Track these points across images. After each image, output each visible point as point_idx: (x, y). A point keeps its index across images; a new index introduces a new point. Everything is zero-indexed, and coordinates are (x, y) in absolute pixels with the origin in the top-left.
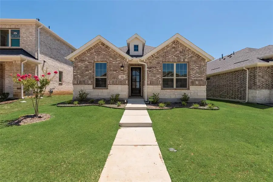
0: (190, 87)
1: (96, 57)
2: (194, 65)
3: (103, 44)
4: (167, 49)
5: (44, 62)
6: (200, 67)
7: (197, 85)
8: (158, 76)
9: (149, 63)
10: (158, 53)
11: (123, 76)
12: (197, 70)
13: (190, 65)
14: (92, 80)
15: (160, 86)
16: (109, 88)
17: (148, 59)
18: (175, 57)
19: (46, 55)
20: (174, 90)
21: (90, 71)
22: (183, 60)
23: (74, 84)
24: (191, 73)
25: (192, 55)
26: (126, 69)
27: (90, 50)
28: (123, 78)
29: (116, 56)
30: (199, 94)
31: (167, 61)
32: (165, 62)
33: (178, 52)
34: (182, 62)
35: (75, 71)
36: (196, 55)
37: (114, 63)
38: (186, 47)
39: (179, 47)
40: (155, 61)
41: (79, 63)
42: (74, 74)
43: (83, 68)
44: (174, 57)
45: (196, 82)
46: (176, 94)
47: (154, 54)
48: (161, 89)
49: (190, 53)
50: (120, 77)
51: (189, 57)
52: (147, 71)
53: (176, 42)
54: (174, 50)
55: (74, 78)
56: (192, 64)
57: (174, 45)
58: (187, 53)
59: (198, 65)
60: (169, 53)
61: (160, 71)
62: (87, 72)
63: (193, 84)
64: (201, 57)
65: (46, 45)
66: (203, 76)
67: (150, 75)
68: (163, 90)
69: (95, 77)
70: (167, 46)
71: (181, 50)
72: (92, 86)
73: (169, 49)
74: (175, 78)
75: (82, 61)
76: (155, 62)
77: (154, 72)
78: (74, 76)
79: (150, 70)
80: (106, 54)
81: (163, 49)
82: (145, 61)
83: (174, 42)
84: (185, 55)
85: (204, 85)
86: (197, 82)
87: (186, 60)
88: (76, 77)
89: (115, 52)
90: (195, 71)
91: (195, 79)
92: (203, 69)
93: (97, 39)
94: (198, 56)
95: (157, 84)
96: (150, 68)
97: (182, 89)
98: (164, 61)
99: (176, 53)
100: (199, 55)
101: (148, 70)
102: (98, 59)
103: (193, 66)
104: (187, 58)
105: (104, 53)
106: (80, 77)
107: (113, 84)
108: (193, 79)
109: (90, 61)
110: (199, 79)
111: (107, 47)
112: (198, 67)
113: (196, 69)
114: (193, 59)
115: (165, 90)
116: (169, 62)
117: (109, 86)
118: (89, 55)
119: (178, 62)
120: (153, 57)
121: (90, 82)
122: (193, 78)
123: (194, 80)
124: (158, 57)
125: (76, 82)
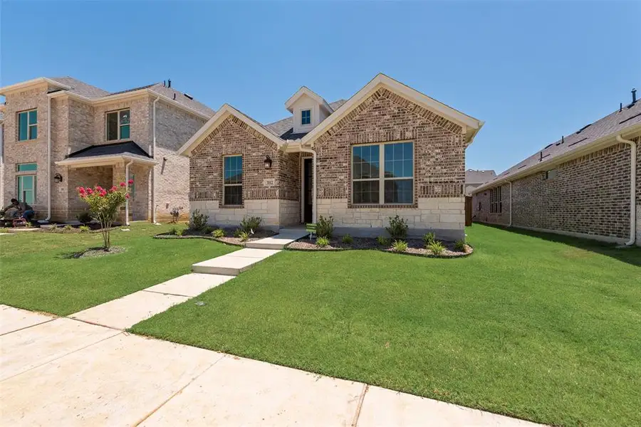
0: (420, 200)
1: (224, 146)
2: (430, 145)
3: (236, 119)
4: (362, 113)
5: (165, 160)
6: (445, 149)
7: (437, 195)
8: (342, 177)
9: (321, 150)
10: (340, 124)
11: (271, 181)
12: (438, 156)
13: (419, 146)
14: (217, 191)
15: (346, 200)
16: (245, 205)
17: (320, 140)
18: (382, 131)
19: (168, 147)
20: (378, 210)
21: (215, 174)
22: (401, 134)
23: (191, 199)
24: (422, 166)
25: (424, 120)
26: (276, 165)
27: (214, 133)
28: (269, 186)
29: (258, 140)
30: (443, 219)
31: (360, 141)
32: (358, 144)
33: (388, 117)
34: (398, 140)
35: (192, 176)
36: (434, 119)
37: (254, 154)
38: (408, 103)
39: (391, 103)
40: (334, 143)
41: (199, 161)
42: (192, 180)
43: (205, 169)
44: (377, 129)
45: (436, 188)
46: (383, 217)
47: (332, 128)
48: (348, 207)
49: (419, 117)
50: (265, 183)
51: (417, 125)
52: (317, 166)
53: (382, 95)
54: (377, 113)
55: (191, 188)
56: (424, 144)
57: (377, 102)
58: (410, 117)
59: (440, 145)
60: (367, 122)
61: (344, 165)
62: (210, 177)
63: (427, 192)
64: (448, 124)
65: (168, 130)
66: (456, 171)
67: (323, 176)
68: (354, 210)
69: (224, 185)
70: (362, 107)
71: (396, 111)
72: (218, 201)
73: (365, 112)
74: (382, 179)
75: (203, 155)
76: (334, 145)
77: (333, 168)
78: (192, 183)
79: (325, 163)
80: (242, 138)
81: (353, 114)
82: (312, 146)
83: (377, 95)
84: (404, 122)
85: (458, 196)
86: (438, 189)
87: (409, 135)
88: (194, 186)
89: (256, 133)
90: (433, 160)
91: (432, 179)
92: (454, 154)
93: (223, 110)
94: (441, 121)
95: (339, 196)
96: (324, 160)
97: (399, 207)
98: (353, 142)
99: (382, 120)
100: (442, 118)
101: (319, 164)
102: (228, 150)
103: (426, 146)
104: (411, 128)
105: (238, 136)
106: (199, 185)
107: (253, 198)
108: (428, 180)
109: (215, 155)
110: (443, 179)
111: (242, 124)
112: (440, 148)
113: (434, 154)
114: (427, 129)
115: (358, 210)
116: (365, 143)
117: (245, 201)
118: (213, 143)
119: (387, 141)
120: (330, 135)
121: (215, 195)
122: (427, 177)
123: (430, 182)
124: (341, 135)
125: (193, 196)
